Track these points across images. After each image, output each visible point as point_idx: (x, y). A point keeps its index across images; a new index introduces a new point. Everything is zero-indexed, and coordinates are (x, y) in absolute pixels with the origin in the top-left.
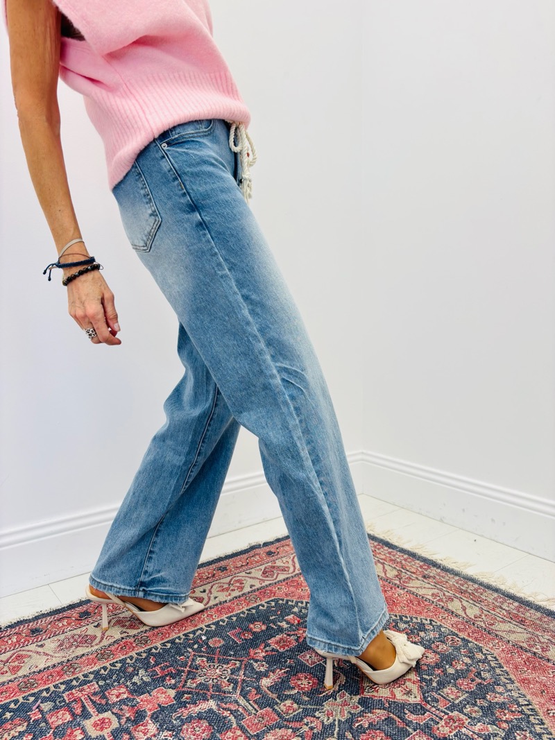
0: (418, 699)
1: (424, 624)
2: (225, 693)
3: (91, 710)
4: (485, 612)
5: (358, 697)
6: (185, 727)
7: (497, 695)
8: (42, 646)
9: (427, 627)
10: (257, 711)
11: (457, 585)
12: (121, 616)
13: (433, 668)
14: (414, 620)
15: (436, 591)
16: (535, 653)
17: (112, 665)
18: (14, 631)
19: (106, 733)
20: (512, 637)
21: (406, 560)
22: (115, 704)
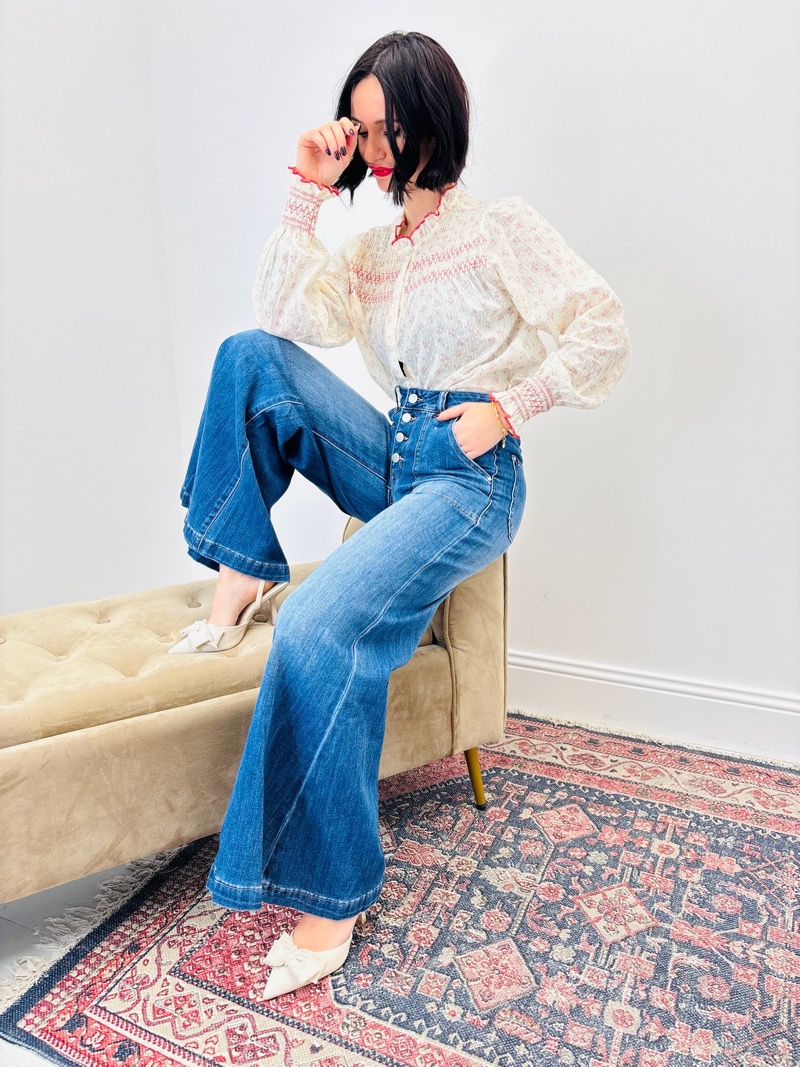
2: (782, 900)
3: (668, 836)
6: (721, 895)
8: (679, 773)
12: (764, 790)
17: (716, 819)
18: (669, 751)
19: (663, 856)
22: (688, 844)
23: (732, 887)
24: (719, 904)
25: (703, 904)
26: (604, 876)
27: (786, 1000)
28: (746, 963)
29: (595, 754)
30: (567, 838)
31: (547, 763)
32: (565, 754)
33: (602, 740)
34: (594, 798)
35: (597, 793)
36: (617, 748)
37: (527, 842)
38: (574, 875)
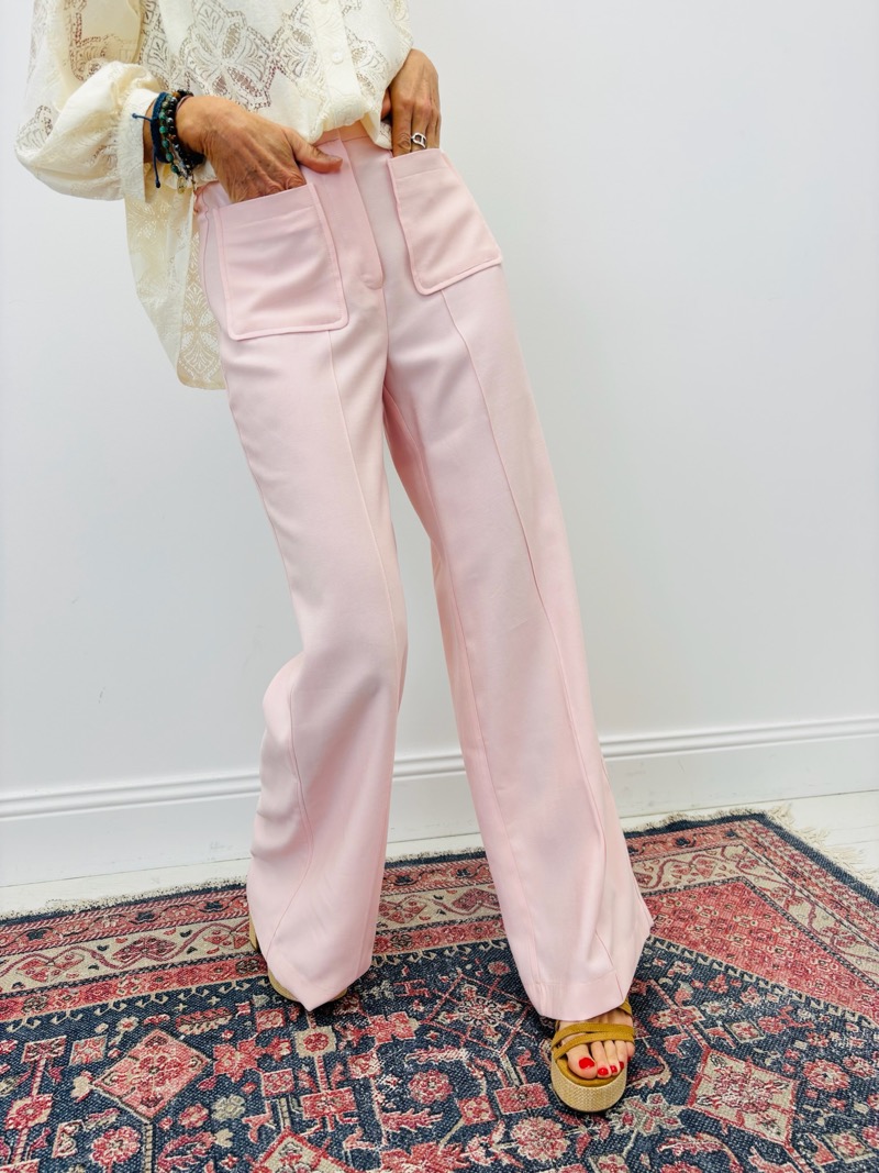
0: (783, 1138)
1: (846, 1021)
2: (486, 1043)
3: (310, 1019)
5: (683, 1107)
6: (417, 1077)
9: (848, 1028)
10: (522, 1084)
13: (829, 1096)
14: (831, 1011)
19: (317, 1055)
21: (859, 906)
22: (340, 1017)
23: (422, 1056)
24: (423, 1094)
25: (403, 1105)
26: (252, 1136)
29: (154, 934)
30: (167, 1098)
31: (87, 981)
32: (108, 955)
33: (157, 909)
34: (181, 1007)
35: (181, 996)
36: (183, 912)
37: (101, 1140)
38: (203, 1162)
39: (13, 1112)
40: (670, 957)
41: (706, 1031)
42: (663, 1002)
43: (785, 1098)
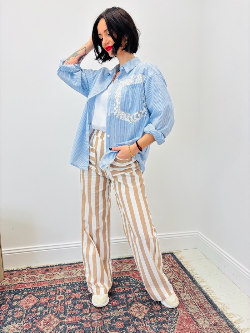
0: (142, 318)
4: (192, 300)
5: (126, 312)
6: (77, 304)
7: (167, 325)
8: (60, 273)
11: (192, 288)
13: (155, 311)
15: (182, 288)
16: (193, 318)
17: (73, 283)
18: (56, 267)
19: (60, 300)
20: (191, 311)
21: (182, 274)
22: (66, 293)
23: (80, 301)
24: (77, 308)
25: (73, 309)
26: (43, 314)
27: (98, 327)
28: (87, 321)
29: (34, 276)
30: (30, 306)
31: (19, 283)
32: (24, 278)
33: (36, 270)
34: (37, 290)
35: (37, 288)
36: (41, 271)
37: (17, 313)
38: (34, 318)
39: (2, 307)
40: (137, 283)
41: (137, 298)
42: (131, 292)
43: (146, 311)
